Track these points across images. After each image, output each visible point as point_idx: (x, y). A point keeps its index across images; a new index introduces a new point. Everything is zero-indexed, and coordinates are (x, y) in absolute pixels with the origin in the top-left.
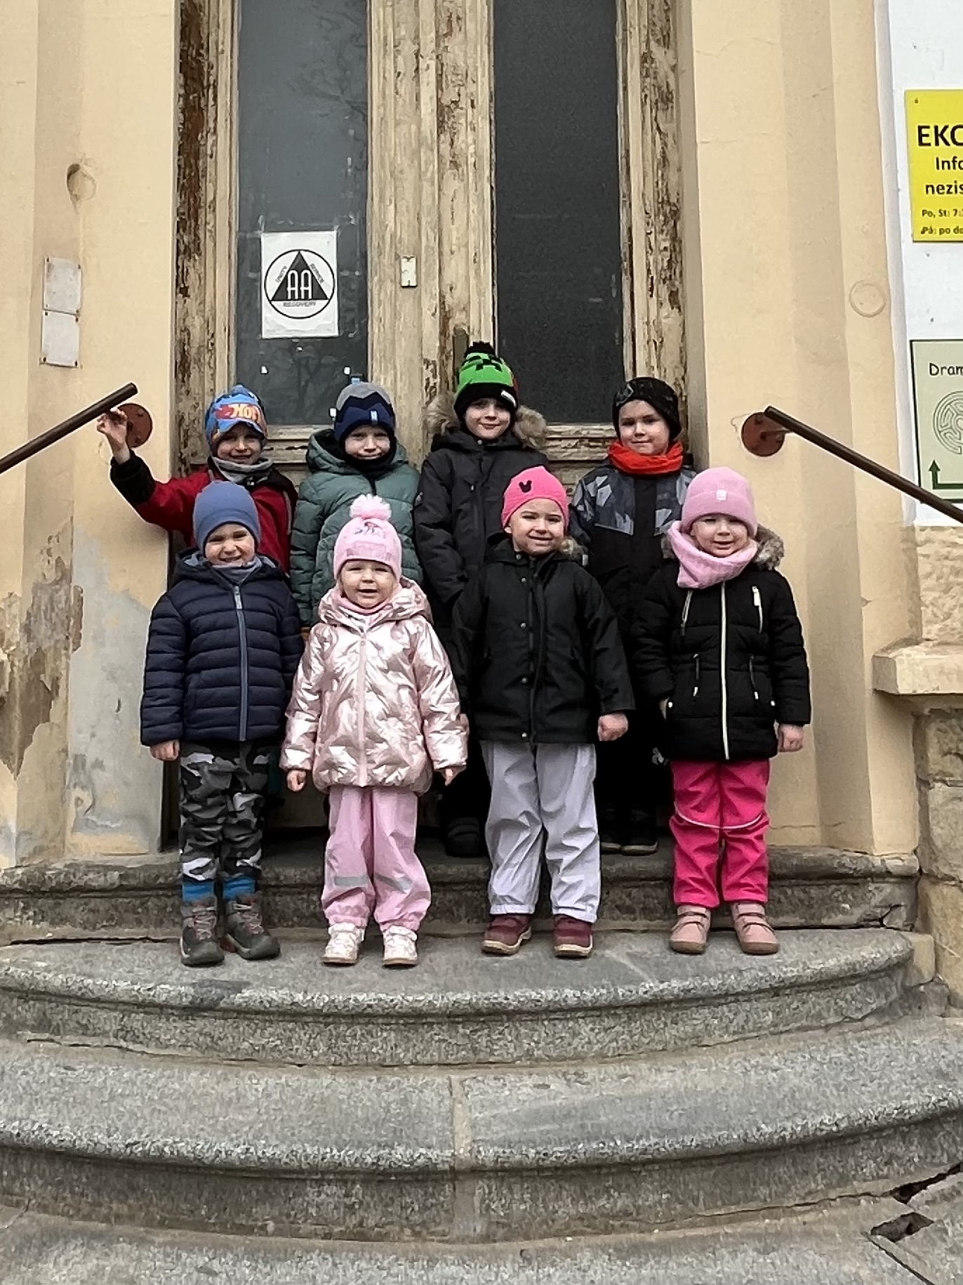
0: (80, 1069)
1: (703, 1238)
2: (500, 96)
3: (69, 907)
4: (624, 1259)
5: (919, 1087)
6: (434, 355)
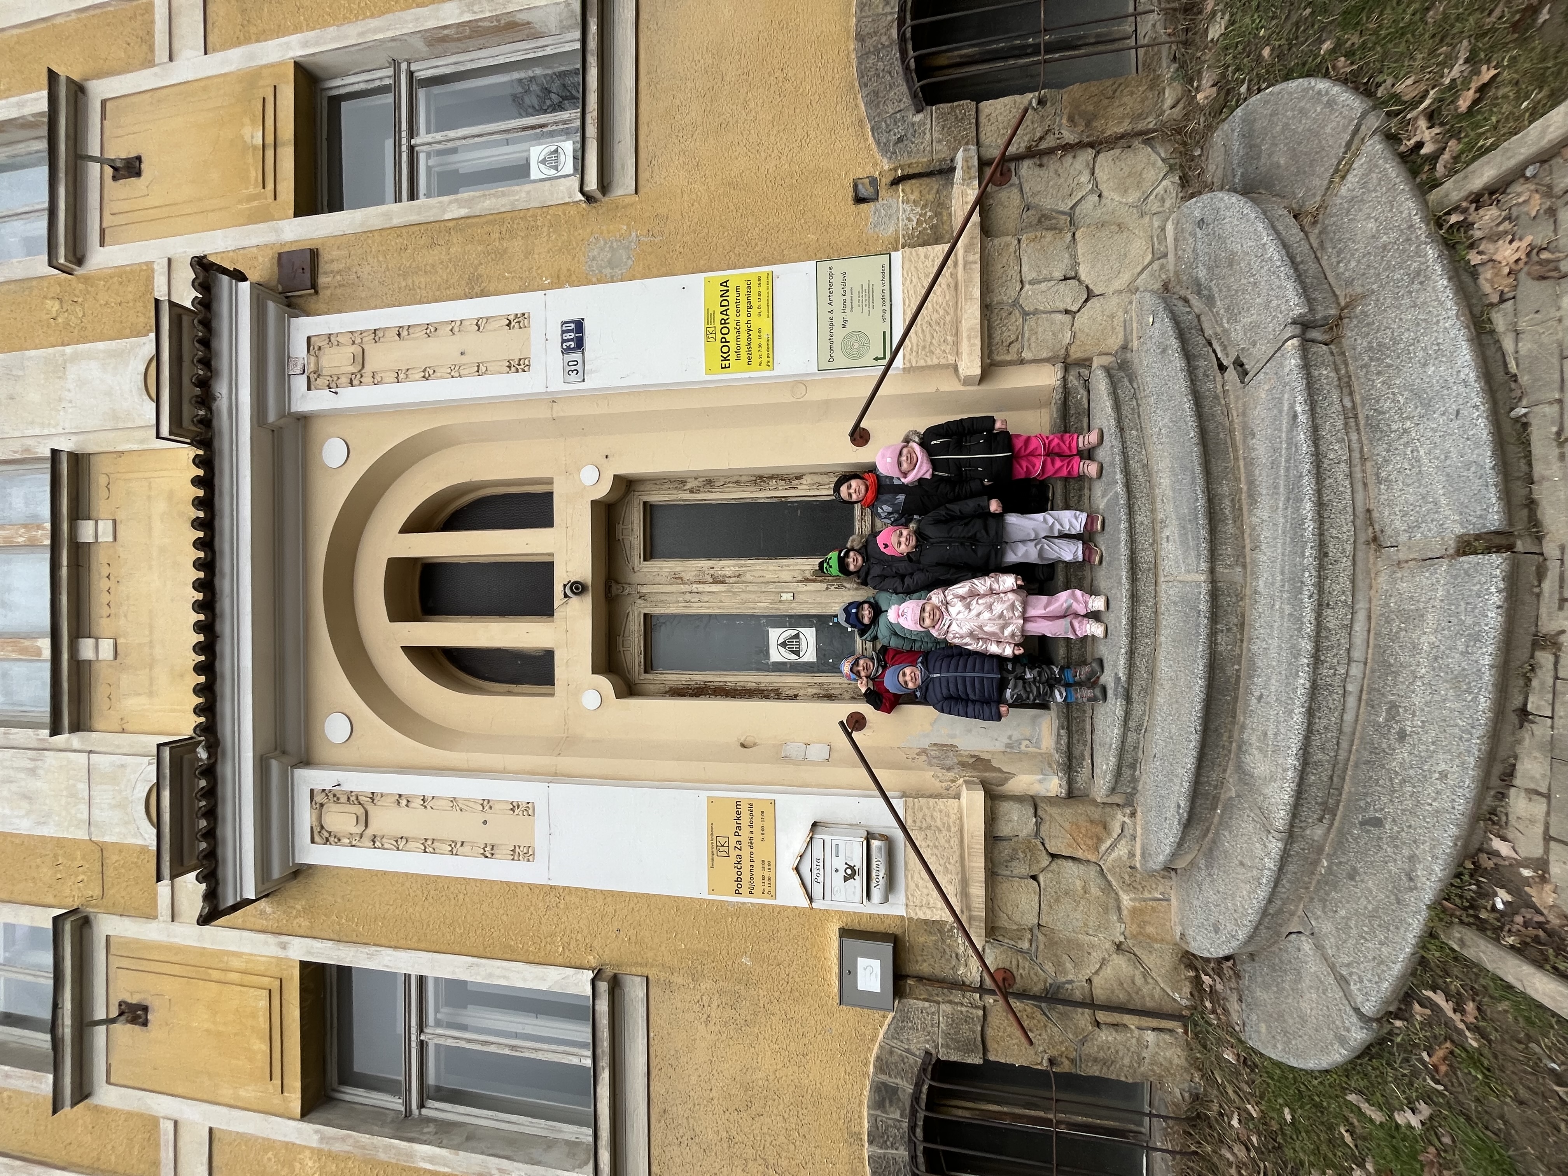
0: (1155, 751)
1: (1245, 465)
2: (709, 556)
3: (1076, 752)
4: (1256, 501)
5: (1170, 362)
6: (824, 585)
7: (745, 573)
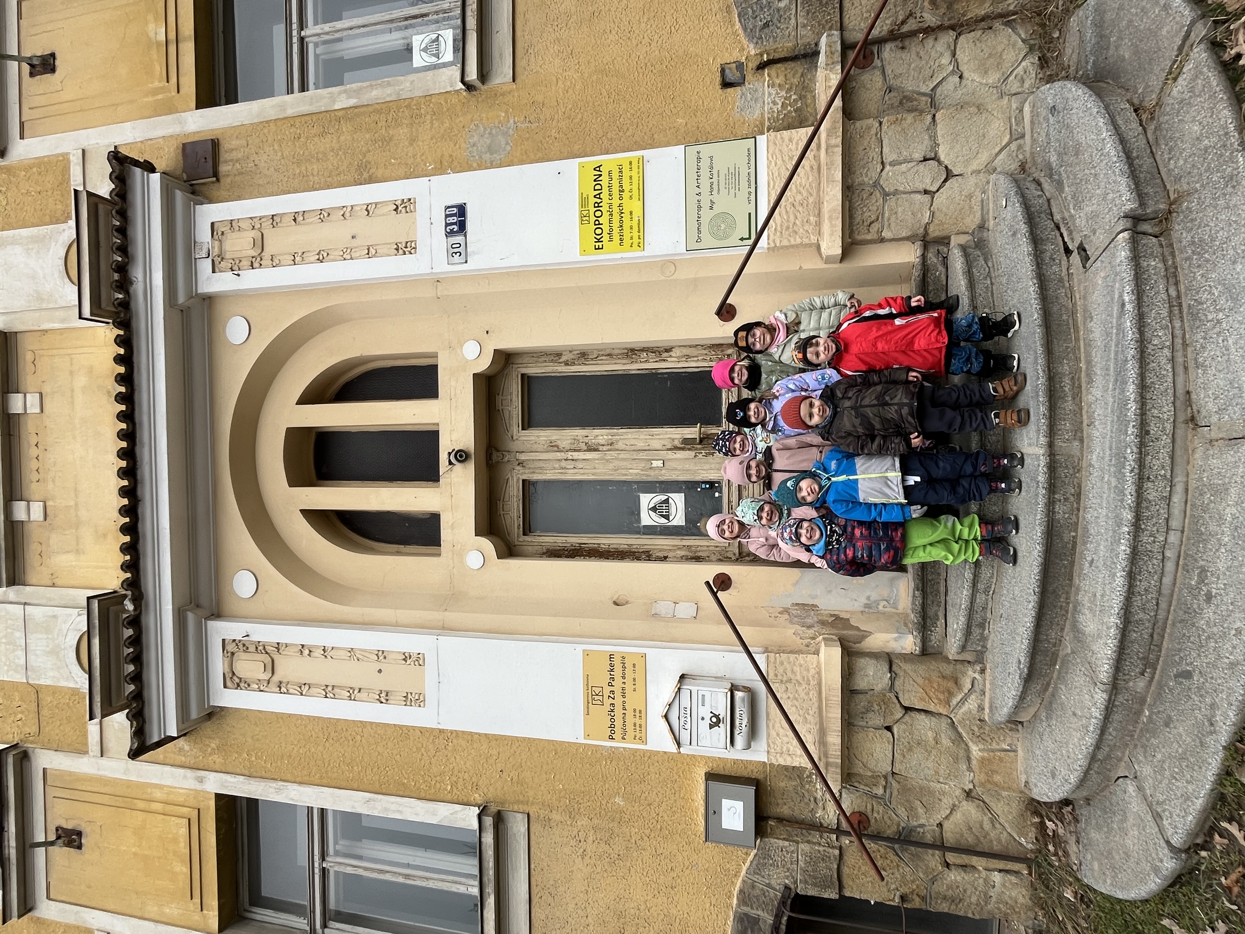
0: (1002, 611)
1: (1085, 344)
2: (583, 424)
3: (931, 613)
4: (1093, 381)
5: (1019, 246)
6: (692, 453)
7: (617, 441)
